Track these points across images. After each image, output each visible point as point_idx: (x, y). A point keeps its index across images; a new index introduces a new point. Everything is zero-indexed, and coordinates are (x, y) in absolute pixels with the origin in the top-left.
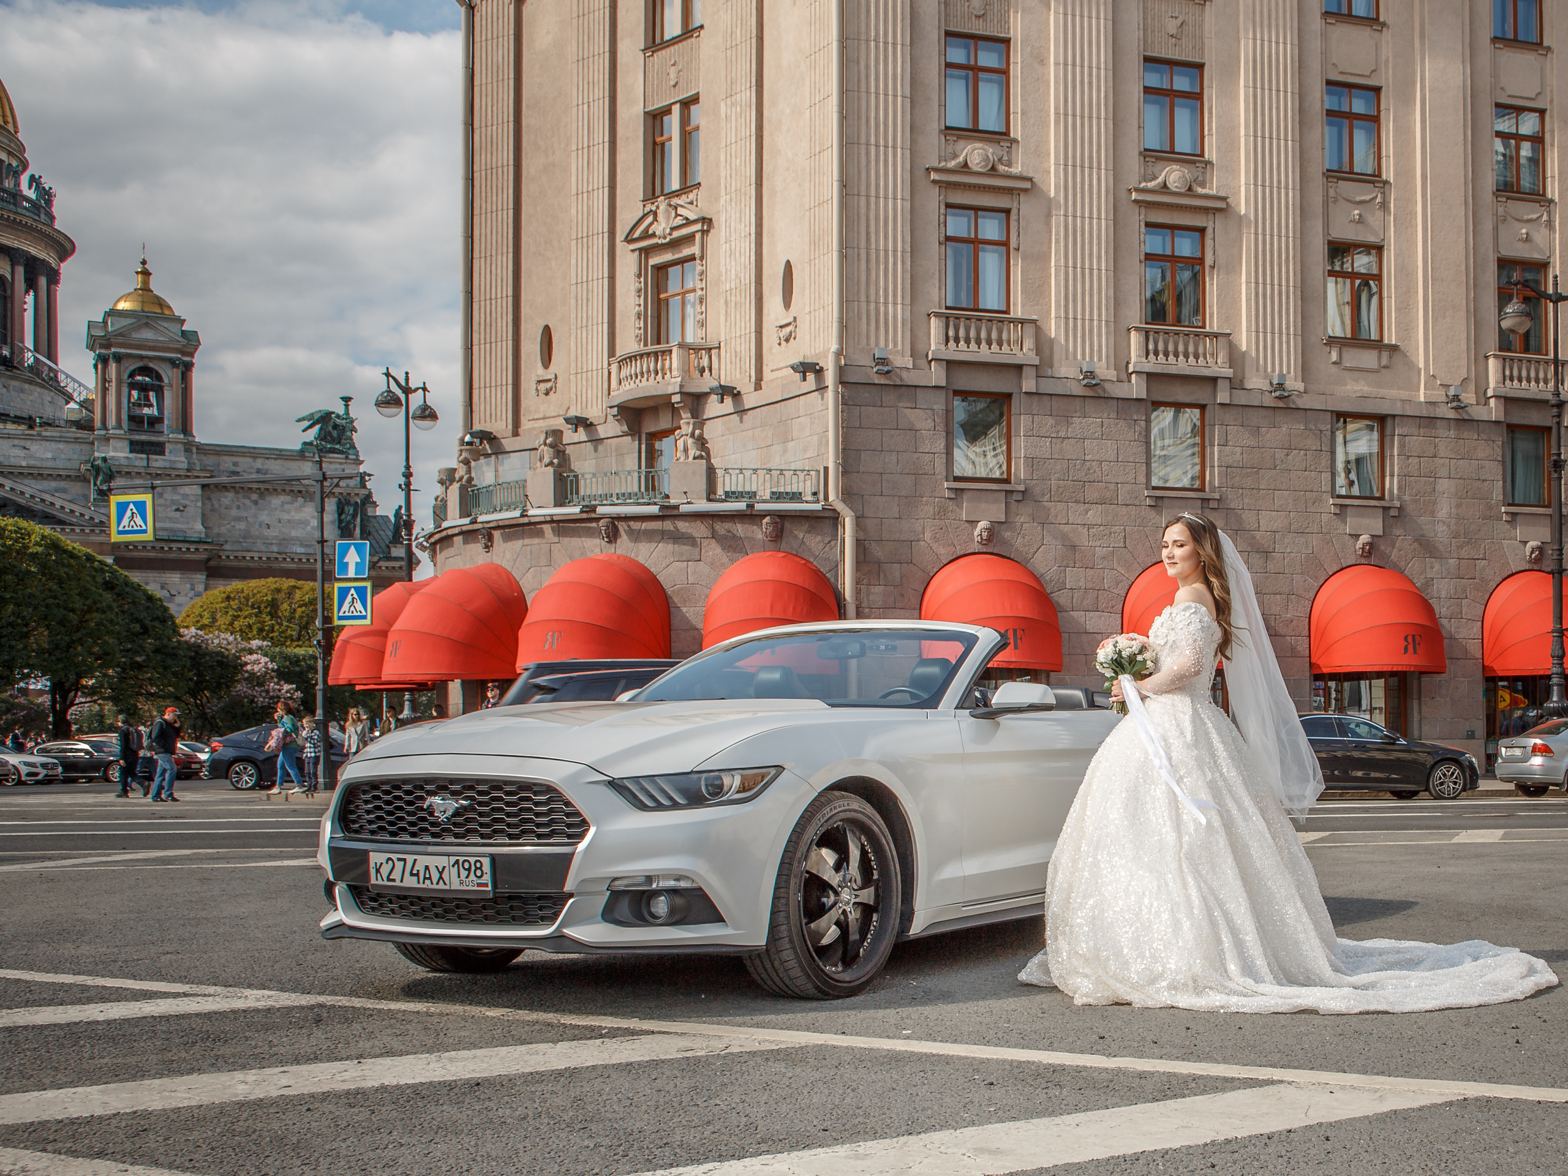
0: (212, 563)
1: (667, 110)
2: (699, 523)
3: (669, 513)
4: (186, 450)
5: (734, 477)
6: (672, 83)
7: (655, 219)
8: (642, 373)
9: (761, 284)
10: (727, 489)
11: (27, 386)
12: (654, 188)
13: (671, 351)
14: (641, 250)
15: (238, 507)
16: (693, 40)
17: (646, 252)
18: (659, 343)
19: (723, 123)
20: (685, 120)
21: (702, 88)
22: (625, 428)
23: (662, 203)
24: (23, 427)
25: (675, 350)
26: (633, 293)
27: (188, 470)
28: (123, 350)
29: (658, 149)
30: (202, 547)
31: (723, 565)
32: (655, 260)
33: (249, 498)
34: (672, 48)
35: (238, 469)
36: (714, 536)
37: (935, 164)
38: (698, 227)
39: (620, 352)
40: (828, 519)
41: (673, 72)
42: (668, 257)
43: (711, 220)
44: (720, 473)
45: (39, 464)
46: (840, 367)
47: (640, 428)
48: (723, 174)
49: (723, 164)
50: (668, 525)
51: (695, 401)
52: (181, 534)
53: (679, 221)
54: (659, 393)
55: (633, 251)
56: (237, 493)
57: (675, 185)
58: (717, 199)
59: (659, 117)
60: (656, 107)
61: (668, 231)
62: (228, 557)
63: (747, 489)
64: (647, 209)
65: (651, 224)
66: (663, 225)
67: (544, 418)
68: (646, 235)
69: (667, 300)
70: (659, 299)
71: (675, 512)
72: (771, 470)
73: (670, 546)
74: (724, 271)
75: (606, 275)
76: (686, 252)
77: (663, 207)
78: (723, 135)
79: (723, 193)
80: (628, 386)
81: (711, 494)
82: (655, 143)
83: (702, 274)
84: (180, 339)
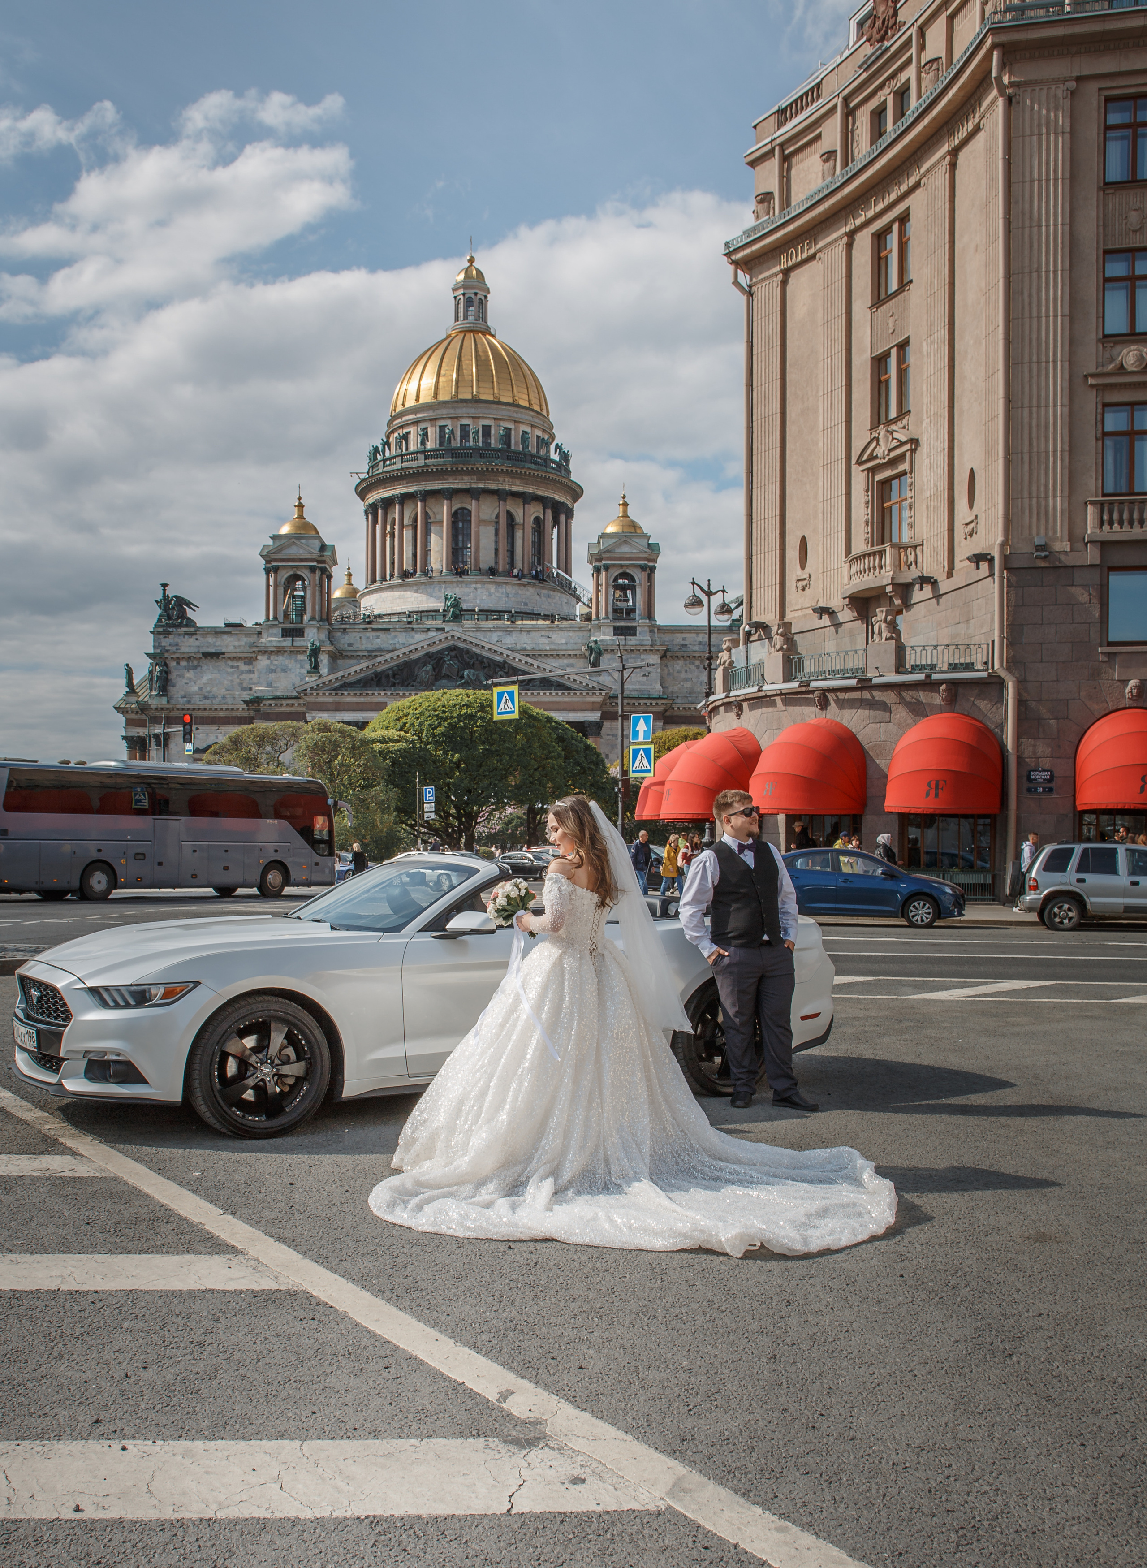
0: (668, 713)
1: (887, 354)
2: (889, 692)
3: (865, 684)
4: (650, 631)
5: (918, 654)
6: (891, 331)
7: (878, 444)
8: (869, 569)
9: (953, 490)
10: (913, 663)
11: (552, 593)
12: (878, 418)
13: (885, 551)
14: (868, 470)
15: (686, 671)
16: (905, 293)
17: (873, 471)
18: (883, 543)
19: (925, 359)
20: (901, 359)
21: (910, 332)
22: (855, 614)
23: (882, 430)
24: (548, 622)
25: (888, 549)
26: (863, 505)
27: (651, 646)
28: (610, 562)
29: (883, 386)
30: (660, 702)
31: (907, 725)
32: (878, 477)
33: (693, 664)
34: (891, 302)
35: (686, 643)
36: (902, 701)
37: (1093, 370)
38: (907, 447)
39: (855, 552)
40: (993, 685)
41: (891, 321)
42: (888, 473)
43: (917, 440)
44: (908, 649)
45: (556, 648)
46: (1005, 556)
47: (867, 612)
48: (925, 402)
49: (925, 393)
50: (866, 695)
51: (904, 590)
52: (646, 693)
53: (895, 443)
54: (877, 585)
55: (863, 471)
56: (685, 660)
57: (893, 414)
58: (922, 423)
59: (883, 361)
60: (880, 352)
61: (886, 452)
62: (678, 708)
63: (929, 662)
64: (873, 436)
65: (875, 448)
66: (883, 448)
67: (802, 609)
68: (872, 457)
69: (890, 508)
70: (883, 508)
71: (869, 684)
72: (948, 646)
73: (867, 712)
74: (925, 481)
75: (844, 492)
76: (901, 468)
77: (882, 433)
78: (925, 369)
79: (925, 418)
80: (856, 580)
81: (900, 667)
82: (880, 382)
83: (911, 485)
84: (647, 550)
